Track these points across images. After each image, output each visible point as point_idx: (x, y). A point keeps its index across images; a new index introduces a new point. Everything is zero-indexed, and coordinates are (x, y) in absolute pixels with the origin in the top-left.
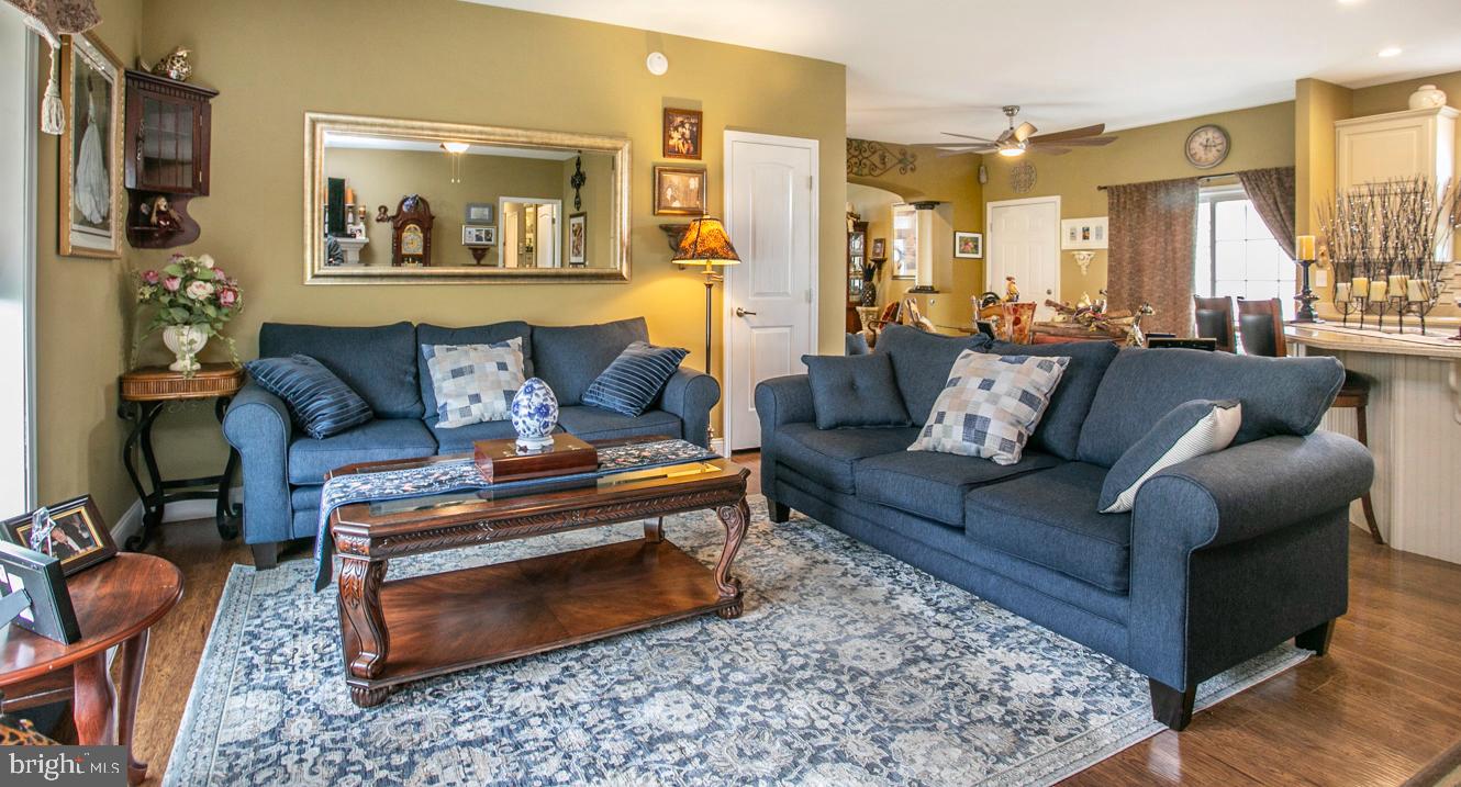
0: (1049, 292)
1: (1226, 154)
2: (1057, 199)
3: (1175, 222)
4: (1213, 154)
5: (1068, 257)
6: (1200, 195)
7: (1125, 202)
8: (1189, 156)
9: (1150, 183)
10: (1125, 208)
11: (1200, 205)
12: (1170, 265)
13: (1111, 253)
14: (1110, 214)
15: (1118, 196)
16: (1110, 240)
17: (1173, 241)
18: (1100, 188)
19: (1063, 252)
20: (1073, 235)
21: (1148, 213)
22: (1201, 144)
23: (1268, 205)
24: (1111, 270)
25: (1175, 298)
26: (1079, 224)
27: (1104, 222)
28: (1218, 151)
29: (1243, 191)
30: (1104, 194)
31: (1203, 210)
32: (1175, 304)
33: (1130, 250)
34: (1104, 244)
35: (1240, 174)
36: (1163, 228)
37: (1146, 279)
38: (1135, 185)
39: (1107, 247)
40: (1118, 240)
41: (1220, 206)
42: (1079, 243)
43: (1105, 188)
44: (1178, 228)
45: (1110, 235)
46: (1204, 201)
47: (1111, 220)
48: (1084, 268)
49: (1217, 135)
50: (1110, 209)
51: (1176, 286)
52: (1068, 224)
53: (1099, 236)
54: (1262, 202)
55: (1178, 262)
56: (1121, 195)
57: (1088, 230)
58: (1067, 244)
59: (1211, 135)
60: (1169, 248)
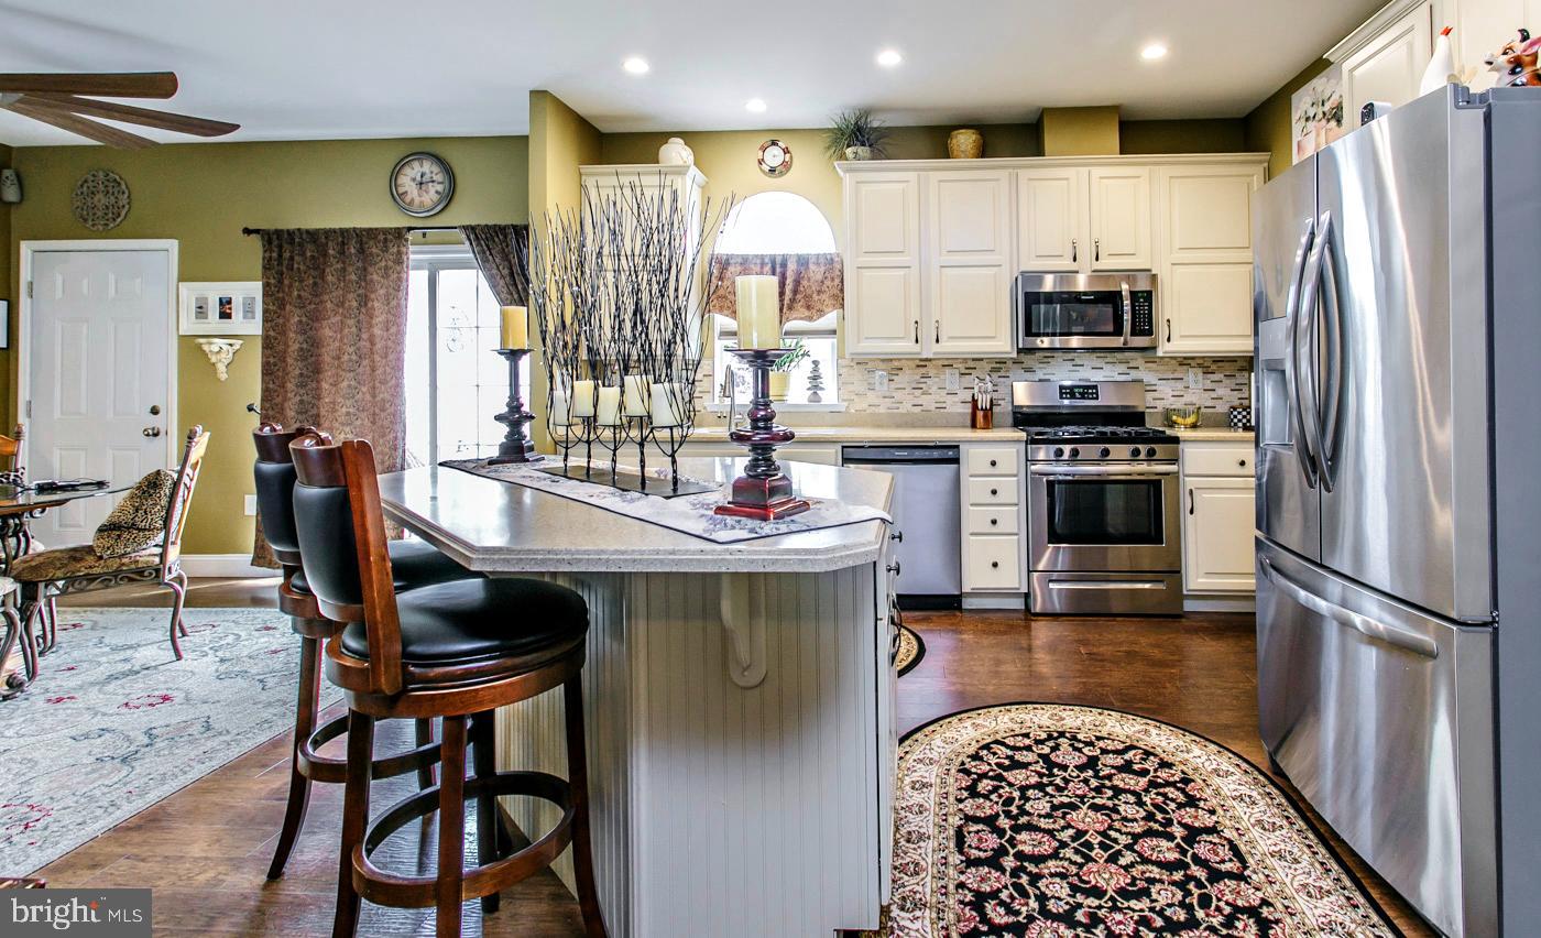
0: (155, 411)
1: (449, 197)
2: (173, 245)
3: (373, 296)
4: (431, 196)
5: (191, 349)
6: (412, 257)
7: (292, 258)
8: (397, 197)
9: (334, 231)
10: (291, 268)
11: (411, 272)
12: (365, 362)
13: (268, 343)
14: (265, 275)
15: (280, 247)
16: (265, 320)
17: (371, 326)
18: (247, 231)
19: (182, 338)
20: (201, 311)
21: (330, 278)
22: (414, 180)
23: (502, 277)
24: (267, 371)
25: (374, 414)
26: (213, 291)
27: (255, 288)
28: (437, 192)
29: (472, 255)
30: (256, 241)
31: (417, 281)
32: (374, 423)
33: (301, 338)
34: (255, 327)
35: (465, 228)
36: (355, 304)
37: (325, 385)
38: (308, 232)
39: (259, 332)
40: (281, 321)
41: (444, 276)
42: (213, 323)
43: (257, 231)
44: (376, 304)
45: (265, 311)
46: (416, 268)
47: (266, 286)
48: (221, 368)
49: (436, 169)
50: (265, 268)
51: (374, 396)
52: (190, 292)
53: (249, 312)
54: (495, 271)
55: (377, 358)
56: (285, 246)
57: (229, 302)
58: (189, 325)
59: (428, 168)
60: (365, 336)
